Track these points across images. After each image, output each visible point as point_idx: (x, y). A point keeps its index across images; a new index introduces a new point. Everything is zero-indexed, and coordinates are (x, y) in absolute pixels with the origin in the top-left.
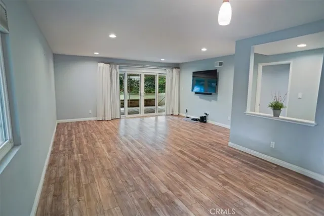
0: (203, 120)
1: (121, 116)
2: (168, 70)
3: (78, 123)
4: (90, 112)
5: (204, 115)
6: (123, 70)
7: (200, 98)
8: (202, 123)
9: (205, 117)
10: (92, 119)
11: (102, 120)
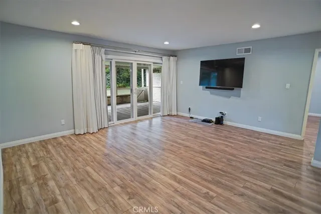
0: (219, 121)
1: (109, 123)
2: (164, 58)
3: (44, 144)
4: (63, 122)
5: (220, 115)
6: (109, 57)
7: (211, 93)
8: (218, 125)
9: (222, 117)
10: (67, 133)
11: (84, 134)
